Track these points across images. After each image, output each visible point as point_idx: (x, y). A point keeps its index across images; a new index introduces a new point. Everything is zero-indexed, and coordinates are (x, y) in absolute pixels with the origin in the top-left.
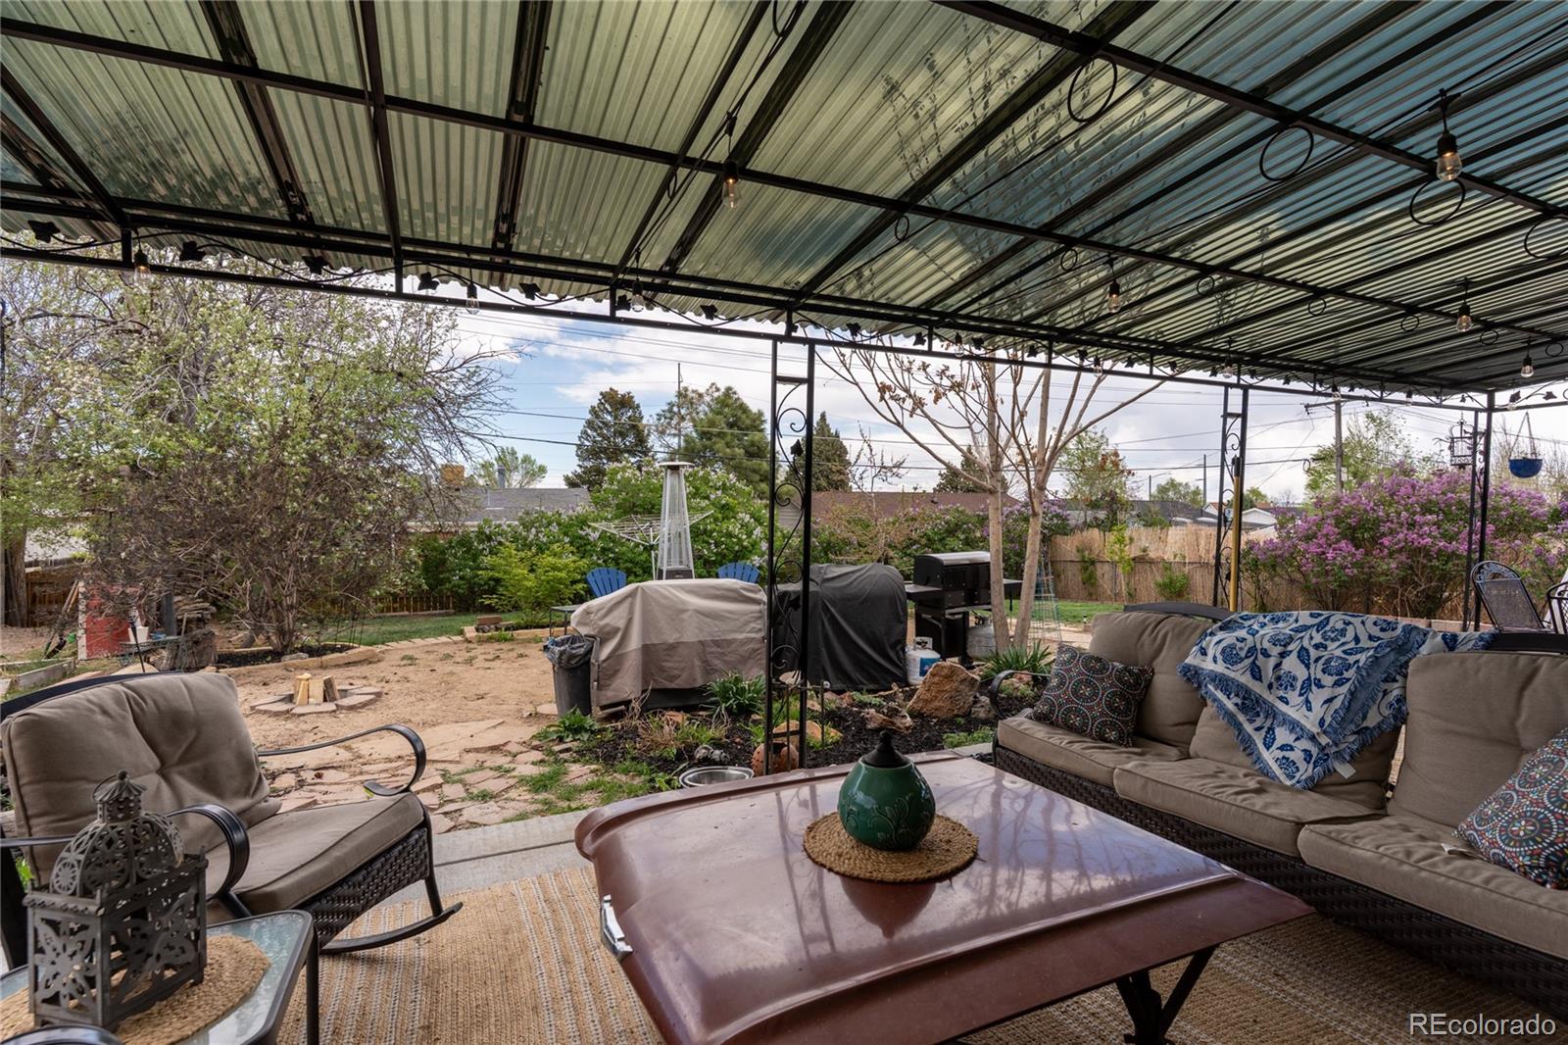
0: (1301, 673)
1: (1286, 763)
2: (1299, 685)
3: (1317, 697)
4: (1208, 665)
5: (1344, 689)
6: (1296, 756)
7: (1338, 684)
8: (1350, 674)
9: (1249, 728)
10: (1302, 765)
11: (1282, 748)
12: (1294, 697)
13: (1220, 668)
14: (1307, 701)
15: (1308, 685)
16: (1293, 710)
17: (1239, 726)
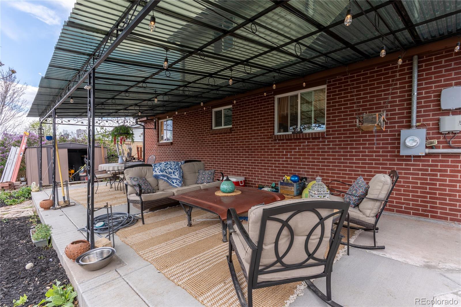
0: (172, 171)
1: (177, 184)
2: (172, 173)
3: (176, 174)
4: (158, 174)
5: (178, 172)
6: (178, 183)
7: (177, 171)
8: (177, 169)
9: (170, 182)
10: (179, 184)
11: (176, 183)
12: (172, 175)
13: (161, 173)
14: (175, 175)
15: (174, 172)
16: (174, 177)
17: (168, 182)
